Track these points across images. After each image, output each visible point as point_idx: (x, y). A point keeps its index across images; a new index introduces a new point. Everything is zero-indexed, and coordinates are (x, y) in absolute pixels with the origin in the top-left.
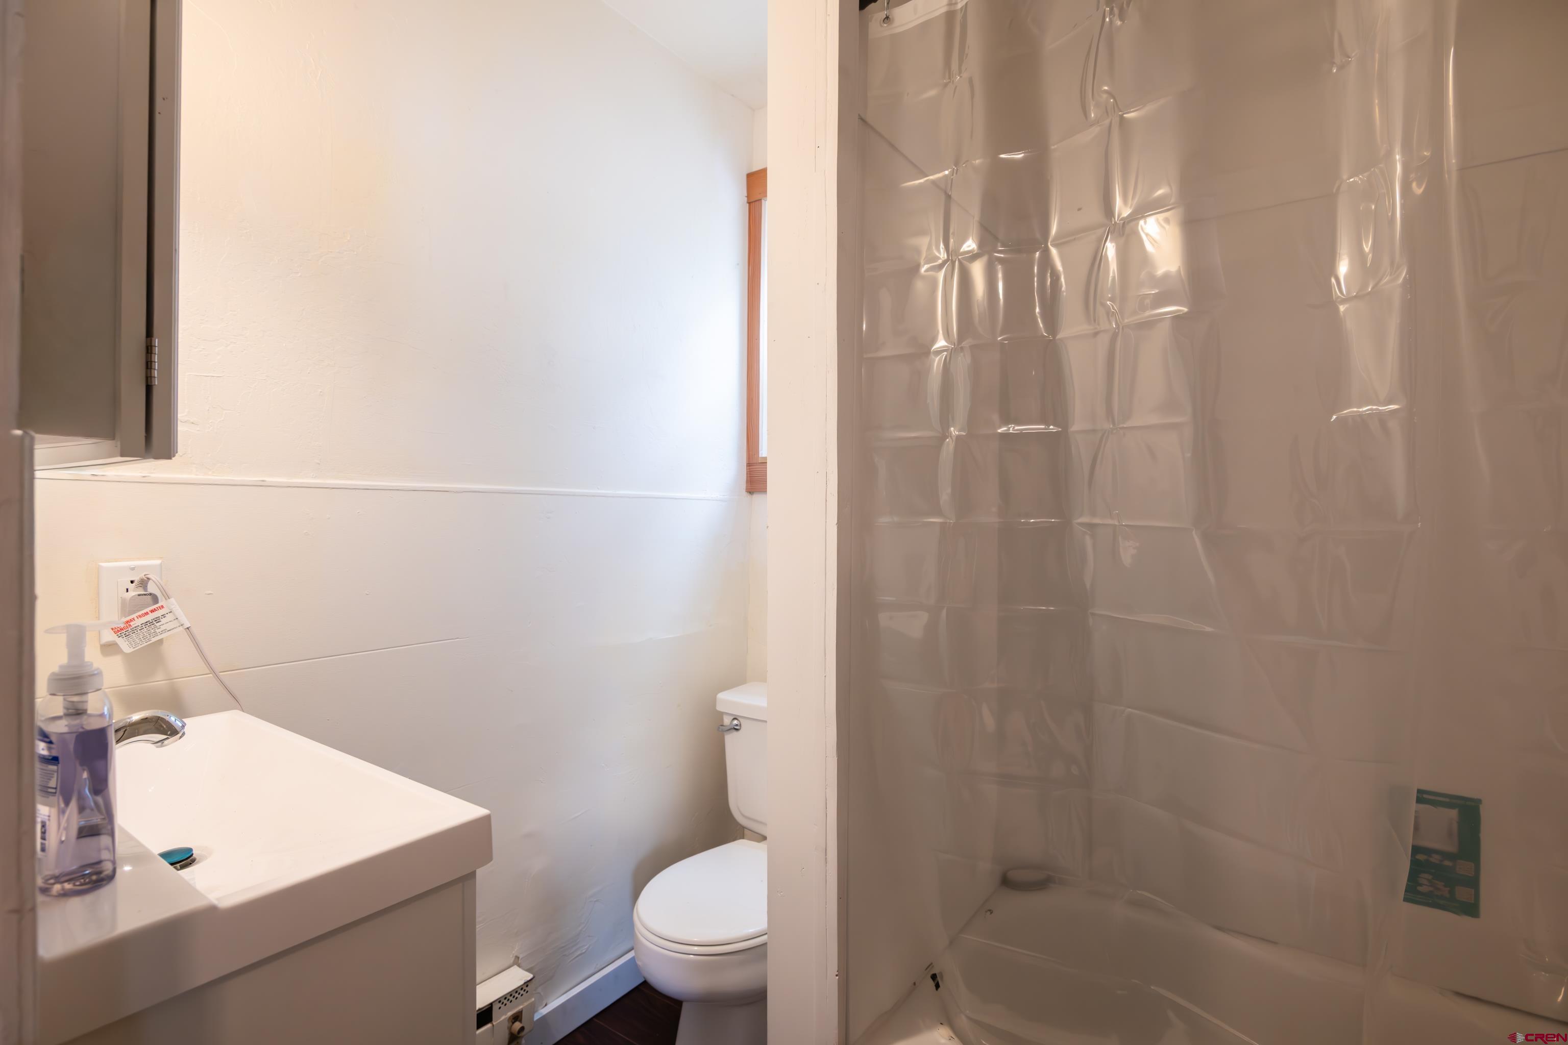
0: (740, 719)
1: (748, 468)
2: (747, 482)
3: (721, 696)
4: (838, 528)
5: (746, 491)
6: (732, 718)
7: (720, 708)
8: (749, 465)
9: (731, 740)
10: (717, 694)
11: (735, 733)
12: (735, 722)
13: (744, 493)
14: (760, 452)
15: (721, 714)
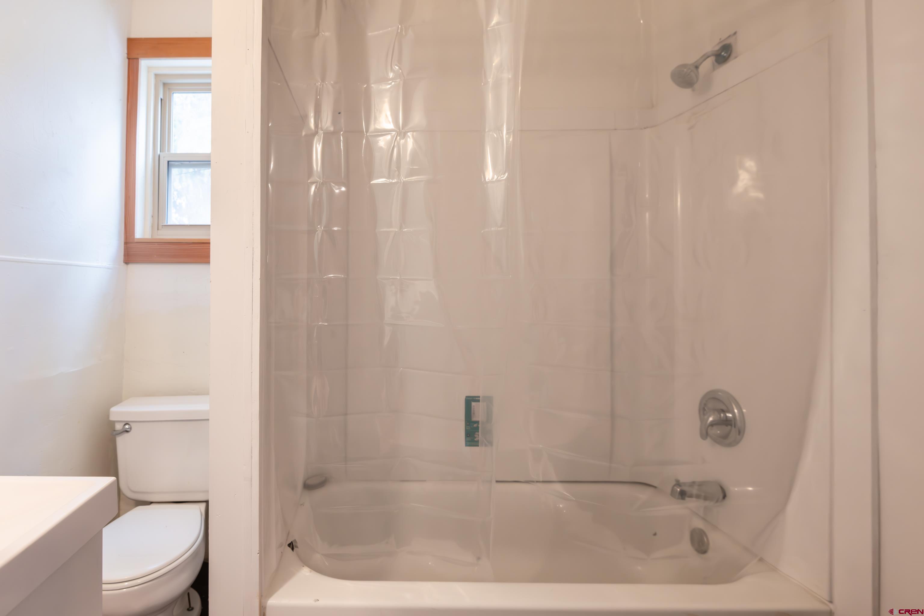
0: (130, 423)
1: (125, 245)
2: (125, 255)
3: (114, 409)
4: (260, 281)
5: (124, 262)
6: (124, 423)
7: (112, 418)
8: (126, 243)
9: (122, 442)
10: (110, 408)
11: (126, 435)
12: (127, 427)
13: (122, 263)
14: (136, 235)
15: (113, 423)
